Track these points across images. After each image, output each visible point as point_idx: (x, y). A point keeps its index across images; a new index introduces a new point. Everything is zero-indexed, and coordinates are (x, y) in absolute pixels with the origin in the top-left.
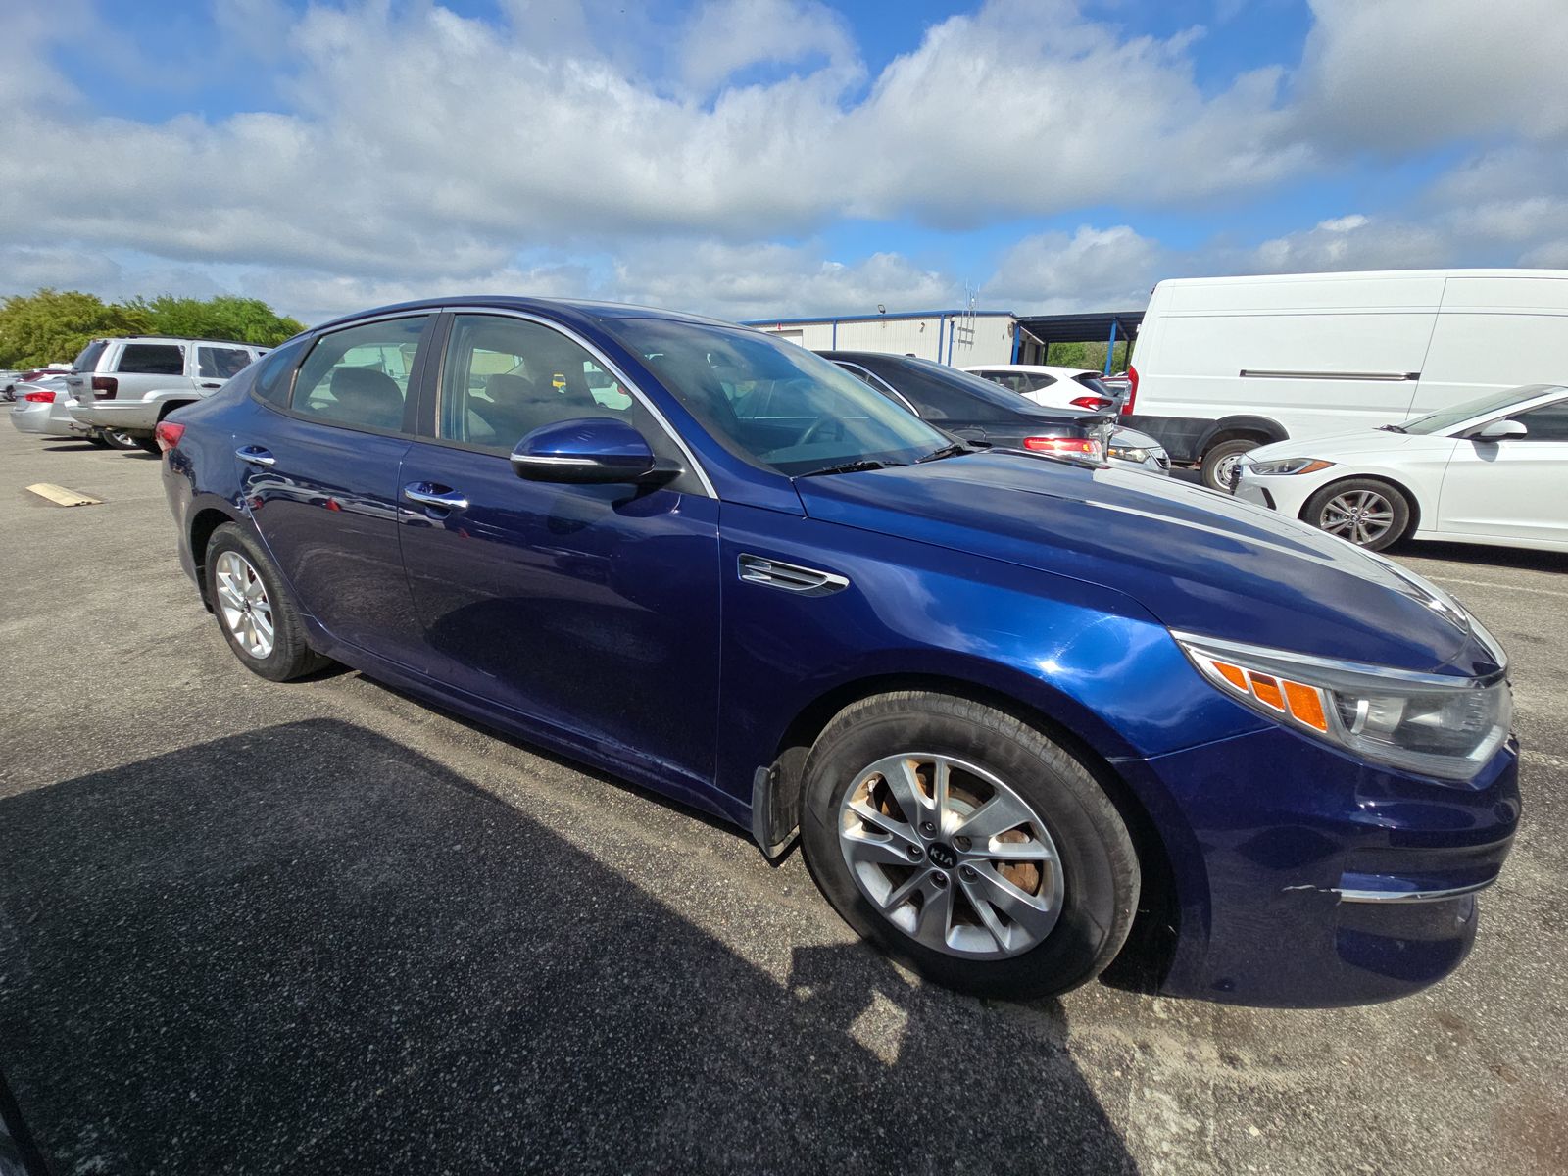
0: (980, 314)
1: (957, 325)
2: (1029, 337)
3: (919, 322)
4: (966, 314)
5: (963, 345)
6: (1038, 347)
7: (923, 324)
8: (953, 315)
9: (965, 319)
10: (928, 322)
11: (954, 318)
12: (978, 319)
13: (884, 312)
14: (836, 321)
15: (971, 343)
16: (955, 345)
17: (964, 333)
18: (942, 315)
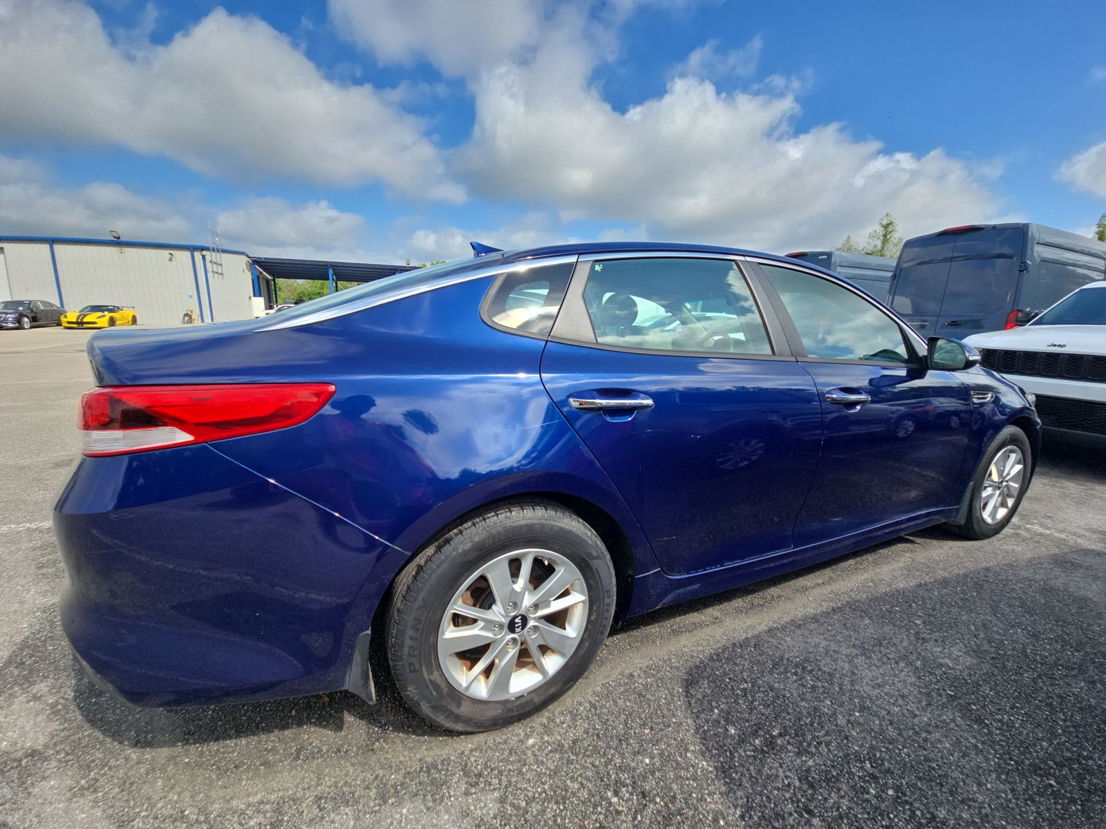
0: (225, 251)
1: (208, 258)
2: (261, 273)
3: (166, 253)
4: (214, 250)
5: (216, 275)
6: (267, 281)
7: (171, 254)
8: (202, 250)
9: (213, 254)
10: (176, 253)
11: (204, 253)
12: (224, 255)
13: (119, 238)
14: (52, 242)
15: (222, 274)
16: (210, 275)
17: (215, 265)
18: (192, 249)
